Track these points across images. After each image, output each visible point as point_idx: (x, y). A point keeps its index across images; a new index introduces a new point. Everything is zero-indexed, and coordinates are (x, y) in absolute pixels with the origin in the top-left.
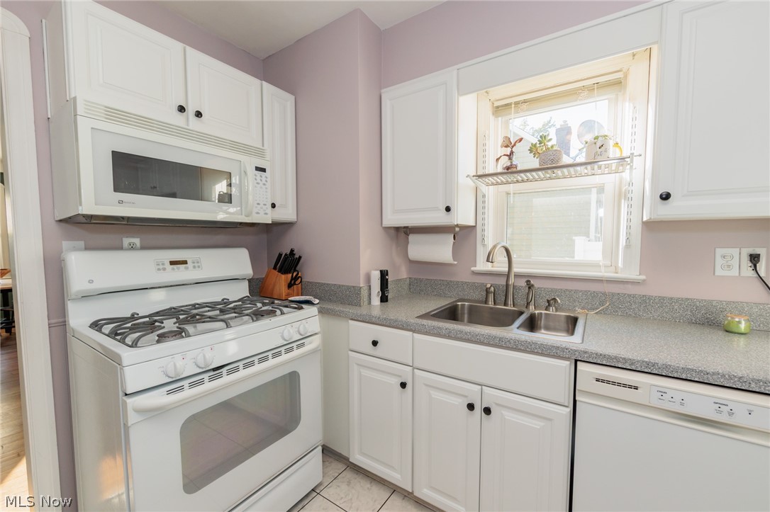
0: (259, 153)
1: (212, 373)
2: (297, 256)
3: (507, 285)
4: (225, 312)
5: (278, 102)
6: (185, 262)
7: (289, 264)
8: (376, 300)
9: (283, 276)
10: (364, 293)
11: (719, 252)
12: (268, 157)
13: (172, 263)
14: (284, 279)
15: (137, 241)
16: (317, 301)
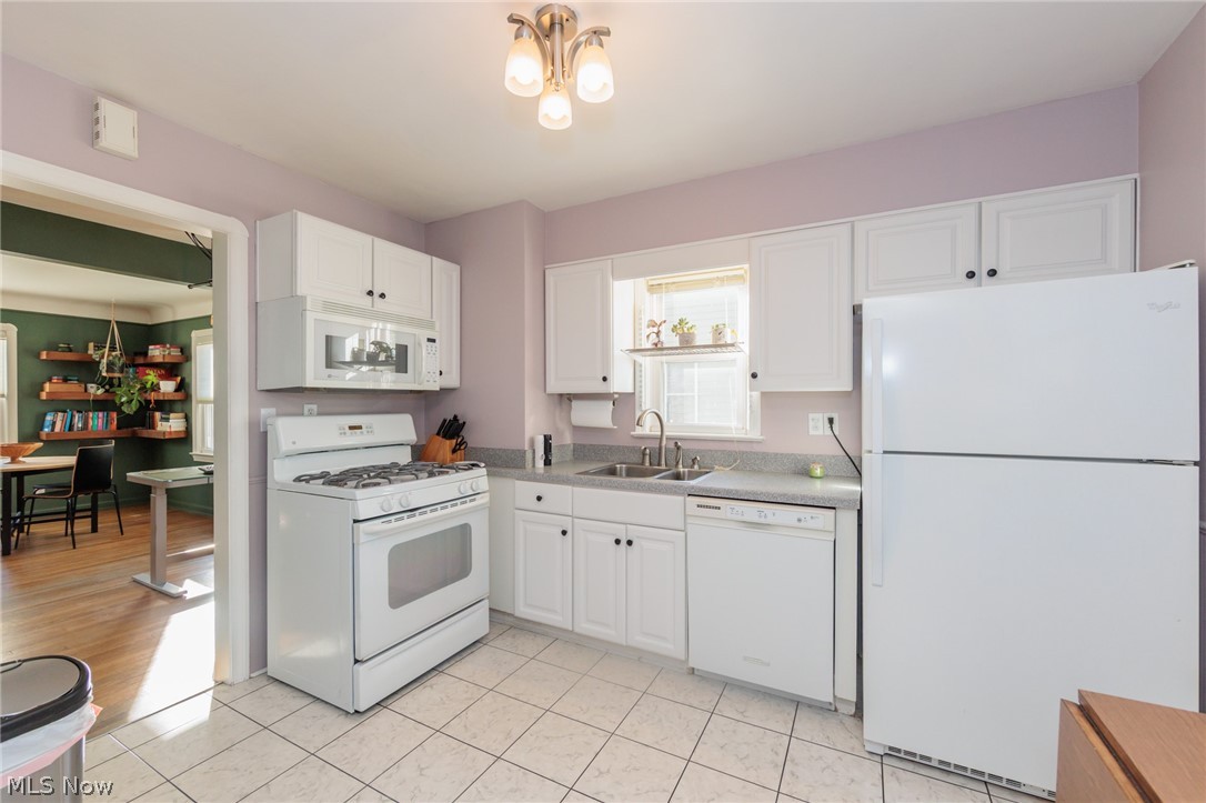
1: (409, 514)
2: (461, 422)
3: (660, 448)
5: (444, 272)
6: (360, 427)
7: (452, 429)
8: (540, 463)
9: (448, 442)
10: (529, 456)
11: (811, 416)
12: (437, 328)
13: (351, 428)
14: (449, 444)
15: (315, 407)
16: (483, 465)
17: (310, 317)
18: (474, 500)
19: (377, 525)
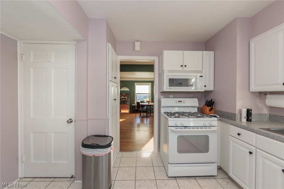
0: (201, 72)
1: (184, 127)
2: (213, 102)
4: (190, 115)
5: (208, 56)
6: (181, 101)
7: (210, 104)
9: (208, 107)
10: (238, 116)
12: (204, 72)
13: (179, 101)
14: (208, 108)
15: (172, 96)
16: (219, 117)
17: (165, 75)
18: (211, 128)
19: (174, 129)
